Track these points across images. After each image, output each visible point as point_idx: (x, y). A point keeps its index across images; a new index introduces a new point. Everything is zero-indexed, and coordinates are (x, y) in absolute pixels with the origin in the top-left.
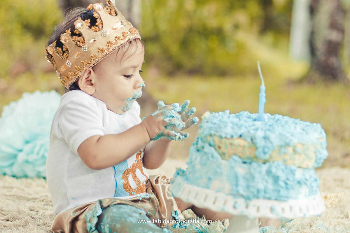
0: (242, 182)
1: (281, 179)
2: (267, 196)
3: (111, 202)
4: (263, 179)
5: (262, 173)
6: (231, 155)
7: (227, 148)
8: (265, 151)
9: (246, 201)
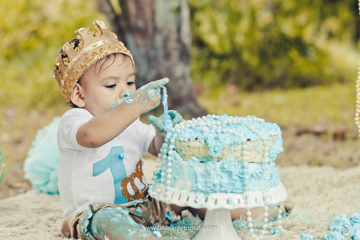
0: (200, 179)
1: (233, 173)
2: (223, 189)
3: (100, 206)
4: (218, 175)
5: (216, 169)
6: (190, 156)
7: (186, 150)
8: (215, 150)
9: (205, 196)
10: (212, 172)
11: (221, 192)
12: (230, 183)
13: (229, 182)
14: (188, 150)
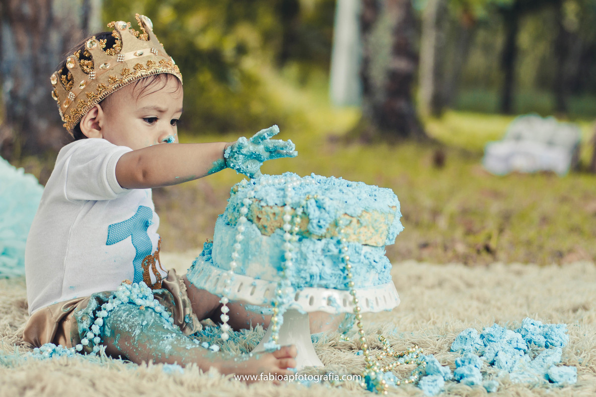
2: (323, 282)
4: (319, 260)
5: (316, 252)
6: (275, 229)
7: (269, 219)
8: (320, 224)
9: (296, 290)
10: (310, 256)
11: (320, 286)
12: (335, 275)
13: (333, 272)
14: (273, 219)
